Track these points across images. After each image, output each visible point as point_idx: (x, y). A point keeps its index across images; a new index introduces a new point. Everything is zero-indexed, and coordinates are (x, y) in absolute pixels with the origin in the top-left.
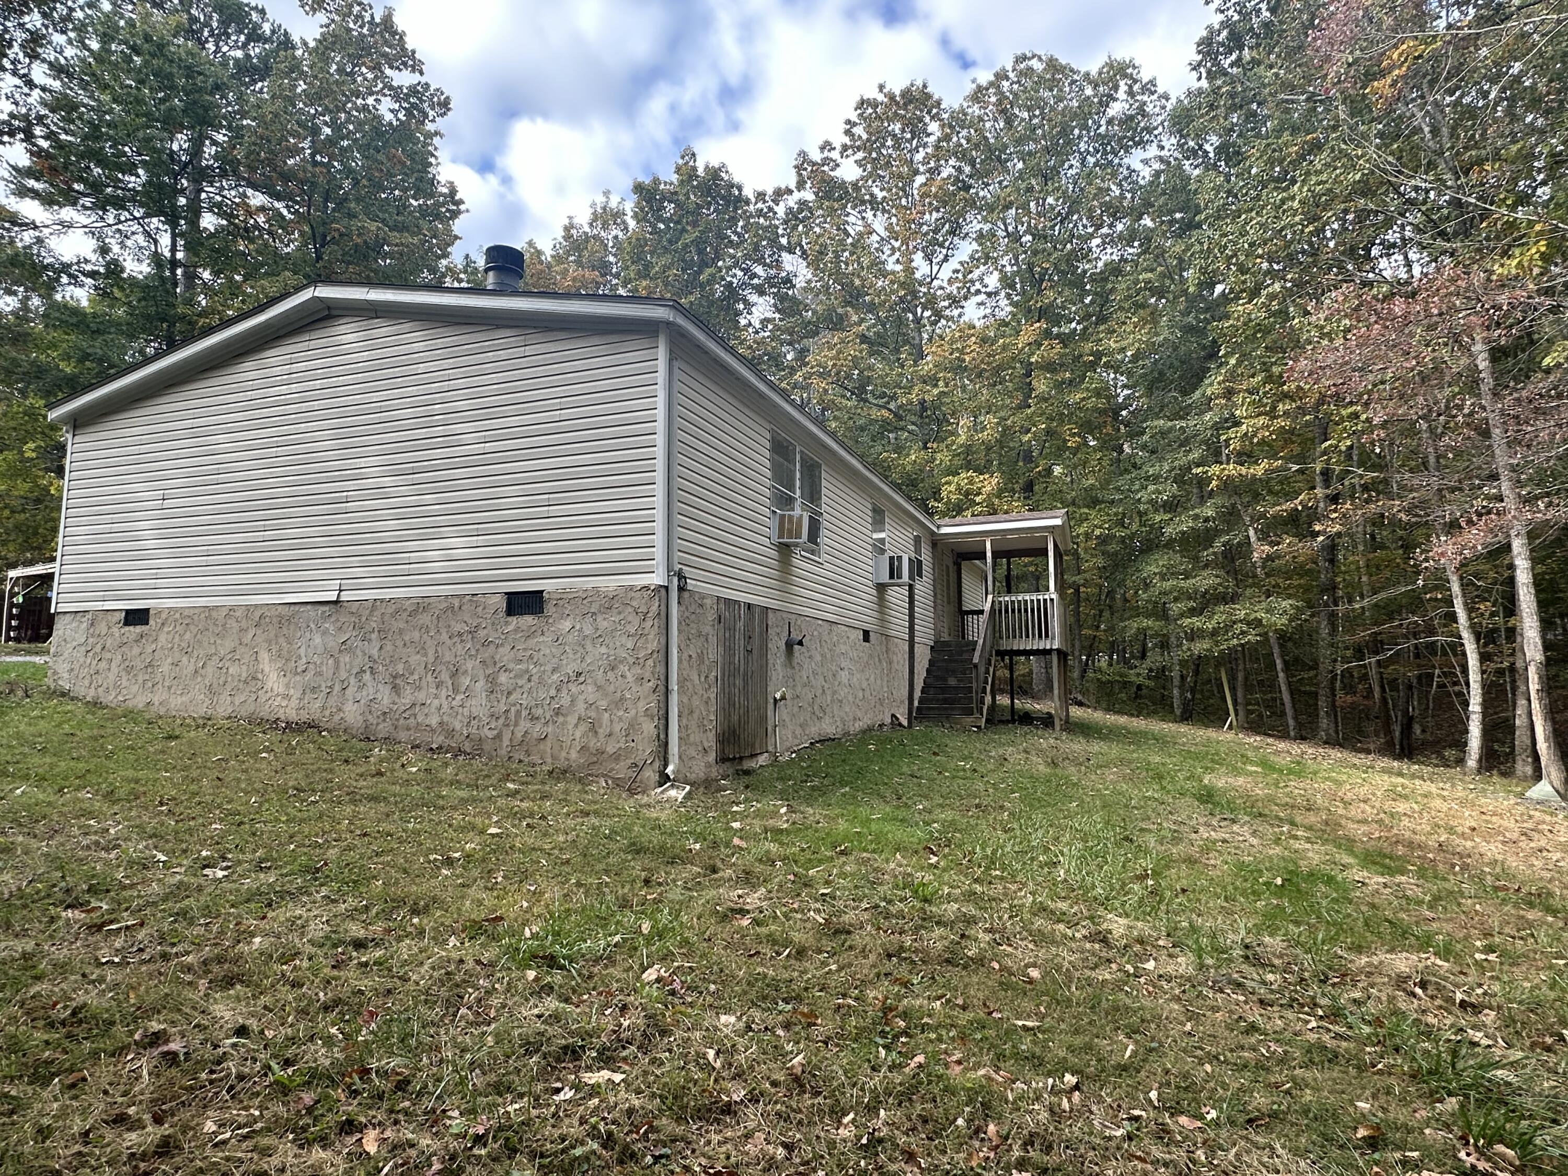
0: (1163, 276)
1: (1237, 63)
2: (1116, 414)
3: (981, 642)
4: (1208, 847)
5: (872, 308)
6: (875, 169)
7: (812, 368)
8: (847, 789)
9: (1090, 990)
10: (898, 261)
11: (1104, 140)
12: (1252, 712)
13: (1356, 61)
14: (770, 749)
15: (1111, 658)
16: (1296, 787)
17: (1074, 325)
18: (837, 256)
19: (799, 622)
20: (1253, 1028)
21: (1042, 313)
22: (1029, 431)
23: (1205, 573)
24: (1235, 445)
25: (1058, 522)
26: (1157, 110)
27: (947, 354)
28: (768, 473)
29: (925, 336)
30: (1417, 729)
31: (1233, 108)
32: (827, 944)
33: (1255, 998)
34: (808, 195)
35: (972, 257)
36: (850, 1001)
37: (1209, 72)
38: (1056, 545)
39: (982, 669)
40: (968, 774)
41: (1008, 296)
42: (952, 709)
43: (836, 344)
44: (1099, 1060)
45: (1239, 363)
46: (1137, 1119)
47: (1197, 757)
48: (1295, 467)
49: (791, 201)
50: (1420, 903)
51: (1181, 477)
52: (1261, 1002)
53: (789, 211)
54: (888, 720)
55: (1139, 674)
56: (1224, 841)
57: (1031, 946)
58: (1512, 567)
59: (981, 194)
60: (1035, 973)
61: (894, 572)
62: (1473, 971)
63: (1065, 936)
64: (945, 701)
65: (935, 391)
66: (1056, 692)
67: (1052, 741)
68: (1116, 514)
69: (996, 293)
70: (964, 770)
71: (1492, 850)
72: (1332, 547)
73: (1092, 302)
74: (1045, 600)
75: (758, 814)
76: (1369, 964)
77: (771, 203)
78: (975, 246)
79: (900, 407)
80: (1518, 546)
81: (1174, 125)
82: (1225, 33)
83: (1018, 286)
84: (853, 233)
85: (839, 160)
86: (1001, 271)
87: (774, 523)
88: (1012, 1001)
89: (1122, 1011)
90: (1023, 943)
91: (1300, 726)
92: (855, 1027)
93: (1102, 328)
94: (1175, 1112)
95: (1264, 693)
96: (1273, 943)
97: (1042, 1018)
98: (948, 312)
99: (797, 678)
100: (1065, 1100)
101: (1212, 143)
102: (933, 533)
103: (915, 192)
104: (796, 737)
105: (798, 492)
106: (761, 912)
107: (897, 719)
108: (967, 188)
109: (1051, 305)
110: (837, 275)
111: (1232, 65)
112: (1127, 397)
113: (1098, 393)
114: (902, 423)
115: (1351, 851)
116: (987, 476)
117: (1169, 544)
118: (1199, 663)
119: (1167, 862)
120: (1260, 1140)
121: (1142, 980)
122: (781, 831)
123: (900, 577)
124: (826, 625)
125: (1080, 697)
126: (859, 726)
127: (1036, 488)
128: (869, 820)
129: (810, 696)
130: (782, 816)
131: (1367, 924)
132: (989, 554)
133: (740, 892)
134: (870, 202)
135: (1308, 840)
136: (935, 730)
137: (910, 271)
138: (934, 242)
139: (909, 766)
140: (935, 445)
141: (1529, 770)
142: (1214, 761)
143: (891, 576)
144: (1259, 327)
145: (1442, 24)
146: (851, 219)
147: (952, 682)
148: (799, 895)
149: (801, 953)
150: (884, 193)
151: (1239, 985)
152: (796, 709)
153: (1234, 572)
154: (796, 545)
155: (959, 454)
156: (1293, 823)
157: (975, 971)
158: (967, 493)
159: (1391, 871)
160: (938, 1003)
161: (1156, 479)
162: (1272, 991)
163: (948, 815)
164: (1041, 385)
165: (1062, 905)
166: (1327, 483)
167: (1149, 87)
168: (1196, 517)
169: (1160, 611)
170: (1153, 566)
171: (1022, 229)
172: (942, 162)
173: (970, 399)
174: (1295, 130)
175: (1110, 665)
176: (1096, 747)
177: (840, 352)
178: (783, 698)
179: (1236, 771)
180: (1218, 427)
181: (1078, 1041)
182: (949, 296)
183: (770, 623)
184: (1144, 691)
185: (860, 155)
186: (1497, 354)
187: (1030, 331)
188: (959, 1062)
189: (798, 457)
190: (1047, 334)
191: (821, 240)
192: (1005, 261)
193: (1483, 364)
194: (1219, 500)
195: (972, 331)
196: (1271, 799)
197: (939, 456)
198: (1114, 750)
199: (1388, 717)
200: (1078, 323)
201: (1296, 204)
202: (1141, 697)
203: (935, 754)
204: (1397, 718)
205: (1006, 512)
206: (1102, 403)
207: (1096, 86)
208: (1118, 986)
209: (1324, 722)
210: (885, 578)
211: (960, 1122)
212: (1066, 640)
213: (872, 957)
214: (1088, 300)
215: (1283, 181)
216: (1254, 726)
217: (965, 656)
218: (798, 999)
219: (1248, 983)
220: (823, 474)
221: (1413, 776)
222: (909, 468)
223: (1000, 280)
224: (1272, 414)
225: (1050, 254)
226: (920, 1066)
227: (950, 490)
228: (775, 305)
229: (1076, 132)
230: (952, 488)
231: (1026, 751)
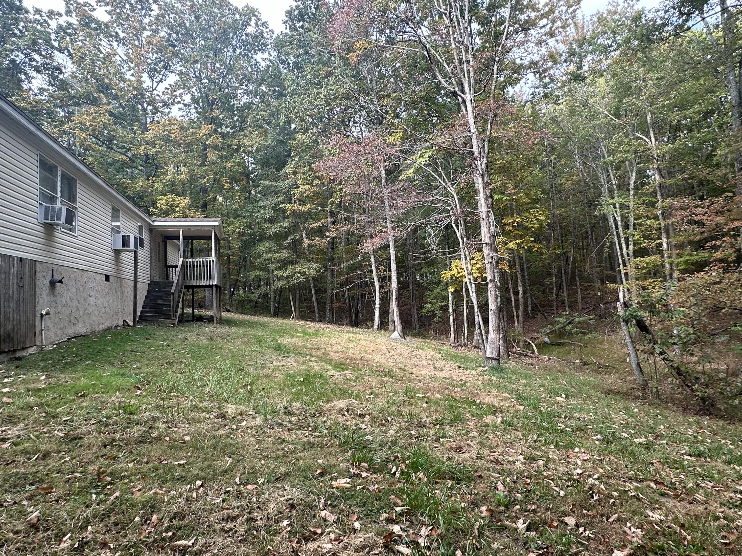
0: (270, 115)
1: (302, 27)
2: (248, 176)
3: (176, 281)
4: (276, 369)
5: (116, 97)
6: (118, 18)
7: (76, 124)
8: (90, 362)
9: (214, 441)
10: (132, 75)
11: (244, 44)
12: (302, 311)
13: (345, 42)
14: (38, 343)
15: (245, 289)
16: (314, 340)
17: (228, 129)
18: (93, 61)
19: (60, 269)
20: (284, 441)
21: (213, 121)
22: (205, 178)
23: (284, 251)
24: (297, 196)
25: (217, 223)
26: (269, 36)
27: (161, 131)
28: (37, 181)
29: (148, 120)
30: (360, 315)
31: (300, 47)
32: (64, 447)
33: (286, 429)
34: (74, 20)
35: (176, 83)
36: (78, 475)
37: (290, 26)
38: (216, 235)
39: (176, 295)
40: (165, 348)
41: (196, 108)
42: (160, 316)
43: (92, 113)
44: (214, 471)
45: (299, 160)
46: (228, 492)
47: (277, 331)
48: (320, 208)
49: (62, 20)
50: (351, 380)
51: (275, 208)
52: (289, 429)
53: (60, 27)
54: (121, 323)
55: (255, 296)
56: (283, 366)
57: (187, 426)
58: (390, 253)
59: (182, 51)
60: (187, 438)
61: (125, 242)
62: (364, 403)
63: (205, 418)
64: (156, 312)
65: (154, 150)
66: (215, 305)
67: (211, 328)
68: (246, 222)
69: (189, 105)
70: (163, 346)
71: (377, 357)
72: (333, 243)
73: (238, 120)
74: (210, 261)
75: (24, 382)
76: (330, 407)
77: (46, 18)
78: (178, 78)
79: (133, 155)
80: (392, 244)
81: (276, 46)
82: (297, 12)
83: (201, 104)
84: (104, 52)
85: (95, 7)
86: (192, 95)
87: (42, 211)
88: (174, 454)
89: (228, 446)
90: (183, 425)
91: (320, 316)
92: (78, 488)
93: (242, 133)
94: (245, 484)
95: (308, 303)
96: (296, 404)
97: (188, 458)
98: (162, 109)
99: (58, 302)
100: (195, 493)
101: (291, 60)
102: (150, 225)
103: (144, 40)
104: (57, 336)
105: (59, 194)
106: (19, 438)
107: (127, 322)
108: (174, 46)
109: (217, 117)
110: (94, 74)
111: (300, 27)
112: (254, 169)
113: (239, 164)
114: (135, 165)
115: (330, 364)
116: (182, 198)
117: (270, 238)
118: (281, 291)
119: (258, 377)
120: (280, 485)
121: (239, 431)
122: (39, 390)
123: (128, 246)
124: (80, 272)
125: (229, 308)
126: (101, 327)
127: (208, 207)
128: (102, 377)
129: (68, 312)
130: (42, 381)
131: (332, 391)
132: (181, 237)
133: (4, 429)
134: (116, 37)
135: (316, 362)
136: (149, 327)
137: (140, 82)
138: (155, 70)
139: (130, 346)
140: (154, 179)
141: (393, 328)
142: (283, 332)
143: (123, 246)
144: (307, 147)
145: (374, 38)
146: (103, 43)
147: (160, 302)
148: (48, 423)
149: (46, 455)
150: (125, 35)
151: (280, 424)
152: (57, 320)
153: (295, 251)
154: (58, 225)
155: (167, 185)
156: (311, 355)
157: (156, 444)
158: (172, 206)
159: (343, 370)
160: (132, 463)
161: (264, 207)
162: (293, 424)
163: (151, 369)
164: (212, 156)
165: (205, 404)
166: (332, 216)
167: (265, 25)
168: (281, 226)
169: (264, 268)
170: (263, 247)
171: (203, 76)
172: (160, 28)
173: (174, 157)
174: (324, 65)
175: (244, 292)
176: (233, 330)
177: (94, 118)
178: (47, 313)
179: (292, 336)
180: (291, 187)
181: (206, 464)
182: (163, 101)
183: (38, 270)
184: (259, 304)
185: (109, 8)
186: (388, 172)
187: (205, 129)
188: (140, 490)
189: (59, 174)
190: (215, 131)
191: (82, 50)
192: (194, 89)
193: (383, 176)
194: (290, 219)
195: (175, 122)
196: (304, 347)
197: (156, 185)
198: (241, 331)
199: (351, 311)
200: (231, 129)
201: (322, 96)
202: (257, 307)
203: (147, 339)
204: (353, 311)
205: (192, 217)
206: (241, 170)
207: (241, 16)
208: (228, 435)
209: (328, 314)
210: (120, 247)
211: (137, 519)
212: (220, 281)
213: (94, 449)
214: (235, 119)
215: (319, 85)
216: (302, 317)
217: (168, 289)
218: (41, 481)
219: (284, 423)
220: (78, 185)
221: (357, 333)
222: (138, 189)
223: (191, 99)
224: (311, 184)
225: (217, 92)
226: (116, 498)
227: (162, 203)
228: (50, 82)
229: (231, 35)
230: (163, 202)
231: (198, 334)
